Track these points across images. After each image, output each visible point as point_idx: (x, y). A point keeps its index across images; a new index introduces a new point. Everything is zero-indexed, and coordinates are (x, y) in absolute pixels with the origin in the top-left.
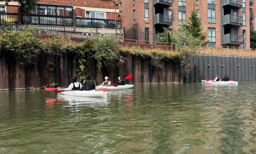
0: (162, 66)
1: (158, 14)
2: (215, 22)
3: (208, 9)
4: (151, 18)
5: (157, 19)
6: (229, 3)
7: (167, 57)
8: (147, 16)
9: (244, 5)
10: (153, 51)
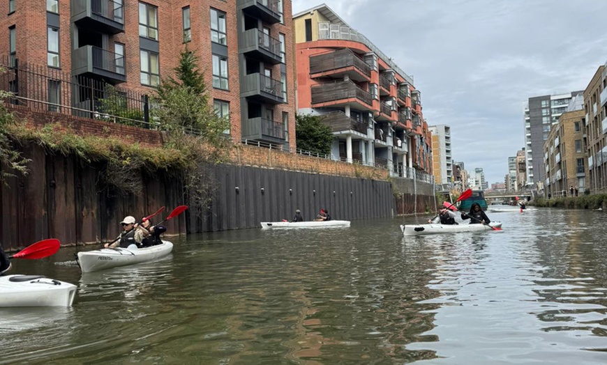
0: (136, 187)
1: (89, 48)
2: (227, 88)
3: (213, 54)
4: (67, 57)
5: (86, 60)
6: (257, 49)
7: (153, 161)
8: (53, 46)
9: (283, 55)
10: (115, 140)
